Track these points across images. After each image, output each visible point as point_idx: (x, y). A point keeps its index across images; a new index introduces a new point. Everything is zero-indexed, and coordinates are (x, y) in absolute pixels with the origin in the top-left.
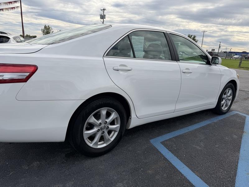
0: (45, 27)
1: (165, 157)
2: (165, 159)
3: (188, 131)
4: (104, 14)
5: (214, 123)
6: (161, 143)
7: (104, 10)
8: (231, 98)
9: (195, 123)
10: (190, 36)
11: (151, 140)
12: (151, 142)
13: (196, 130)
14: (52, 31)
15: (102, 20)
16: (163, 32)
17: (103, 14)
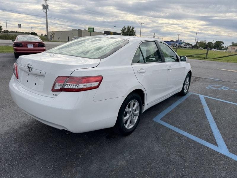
1: (169, 129)
2: (170, 130)
3: (171, 110)
4: (47, 4)
5: (183, 102)
6: (160, 120)
8: (188, 83)
9: (172, 104)
10: (129, 27)
11: (153, 119)
12: (155, 120)
13: (175, 108)
16: (155, 42)
17: (45, 4)
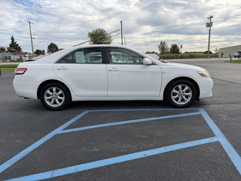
0: (161, 43)
6: (89, 112)
7: (211, 17)
14: (167, 45)
15: (209, 28)
17: (209, 22)
